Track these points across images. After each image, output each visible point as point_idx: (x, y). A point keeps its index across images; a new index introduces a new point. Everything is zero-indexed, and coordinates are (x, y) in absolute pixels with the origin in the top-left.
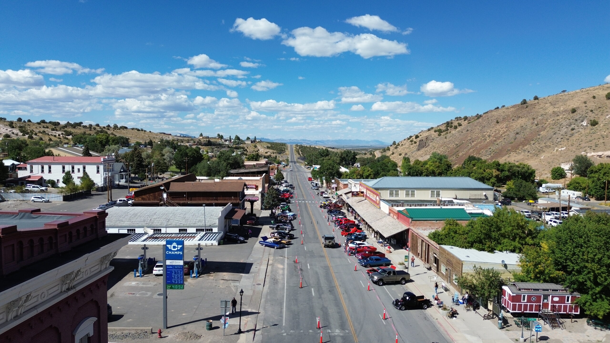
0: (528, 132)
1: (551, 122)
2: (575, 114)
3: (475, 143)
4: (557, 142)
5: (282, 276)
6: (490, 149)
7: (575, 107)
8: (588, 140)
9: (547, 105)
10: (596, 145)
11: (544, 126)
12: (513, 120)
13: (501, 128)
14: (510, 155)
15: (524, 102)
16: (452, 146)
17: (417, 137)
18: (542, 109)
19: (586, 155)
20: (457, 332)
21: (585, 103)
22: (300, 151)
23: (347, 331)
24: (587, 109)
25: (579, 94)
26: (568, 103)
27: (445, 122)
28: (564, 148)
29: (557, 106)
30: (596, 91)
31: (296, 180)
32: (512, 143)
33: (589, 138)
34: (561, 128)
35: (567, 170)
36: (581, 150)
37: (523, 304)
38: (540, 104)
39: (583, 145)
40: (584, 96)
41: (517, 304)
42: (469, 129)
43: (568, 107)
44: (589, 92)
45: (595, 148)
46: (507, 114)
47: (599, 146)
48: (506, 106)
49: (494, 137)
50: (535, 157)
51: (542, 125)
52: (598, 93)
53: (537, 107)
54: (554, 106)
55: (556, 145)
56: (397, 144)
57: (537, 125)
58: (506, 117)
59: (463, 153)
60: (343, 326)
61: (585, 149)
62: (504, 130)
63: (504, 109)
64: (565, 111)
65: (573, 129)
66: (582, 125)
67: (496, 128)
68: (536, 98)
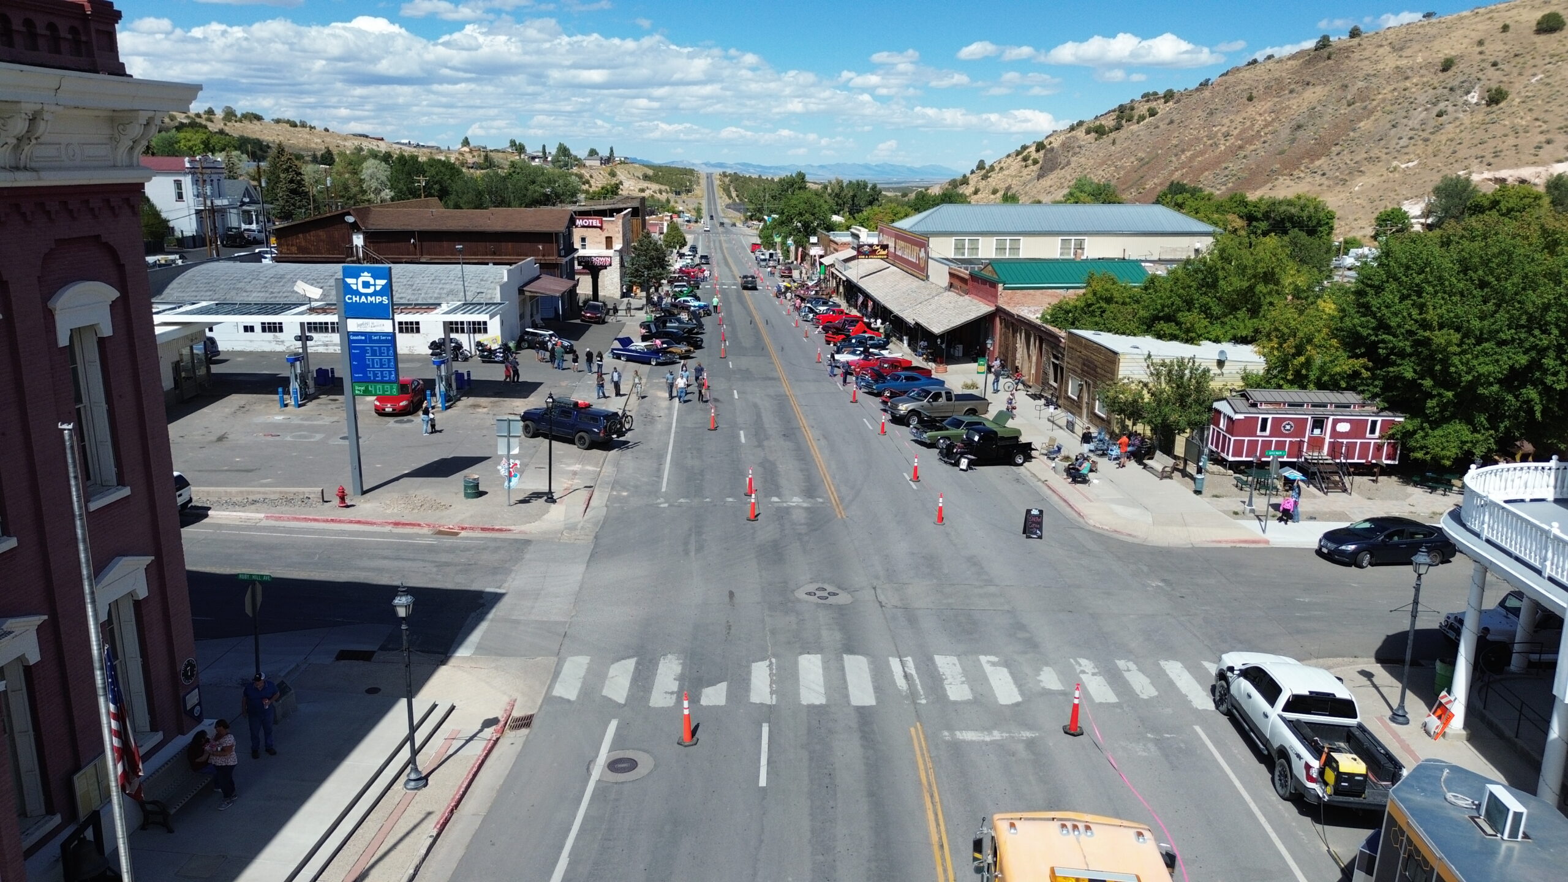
0: (1327, 122)
1: (1389, 96)
2: (1450, 73)
3: (1188, 154)
4: (1398, 147)
5: (666, 411)
6: (1226, 168)
7: (1453, 53)
8: (1475, 142)
9: (1381, 51)
10: (1496, 154)
11: (1369, 107)
12: (1291, 92)
13: (1259, 112)
14: (1276, 183)
15: (1324, 43)
16: (1128, 163)
17: (1040, 147)
18: (1367, 62)
19: (1467, 180)
20: (1091, 501)
21: (1481, 43)
22: (732, 189)
23: (820, 500)
24: (1483, 61)
25: (1466, 21)
26: (1436, 45)
27: (1116, 106)
28: (1416, 163)
29: (1407, 52)
30: (1515, 12)
31: (718, 250)
32: (1281, 153)
33: (1480, 134)
34: (1412, 112)
35: (1416, 217)
36: (1456, 165)
37: (1260, 439)
38: (1365, 49)
39: (1463, 152)
40: (1480, 27)
41: (1246, 439)
42: (1176, 117)
43: (1434, 55)
44: (1495, 15)
45: (1492, 161)
46: (1277, 75)
47: (1503, 154)
48: (1277, 56)
49: (1237, 138)
50: (1339, 188)
51: (1365, 104)
52: (1517, 18)
53: (1356, 56)
54: (1400, 53)
55: (1396, 154)
56: (987, 167)
57: (1349, 105)
58: (1273, 83)
59: (1156, 180)
60: (810, 490)
61: (1466, 163)
62: (1265, 120)
63: (1270, 65)
64: (1428, 65)
65: (1440, 115)
66: (1466, 103)
67: (1244, 115)
68: (1354, 33)
